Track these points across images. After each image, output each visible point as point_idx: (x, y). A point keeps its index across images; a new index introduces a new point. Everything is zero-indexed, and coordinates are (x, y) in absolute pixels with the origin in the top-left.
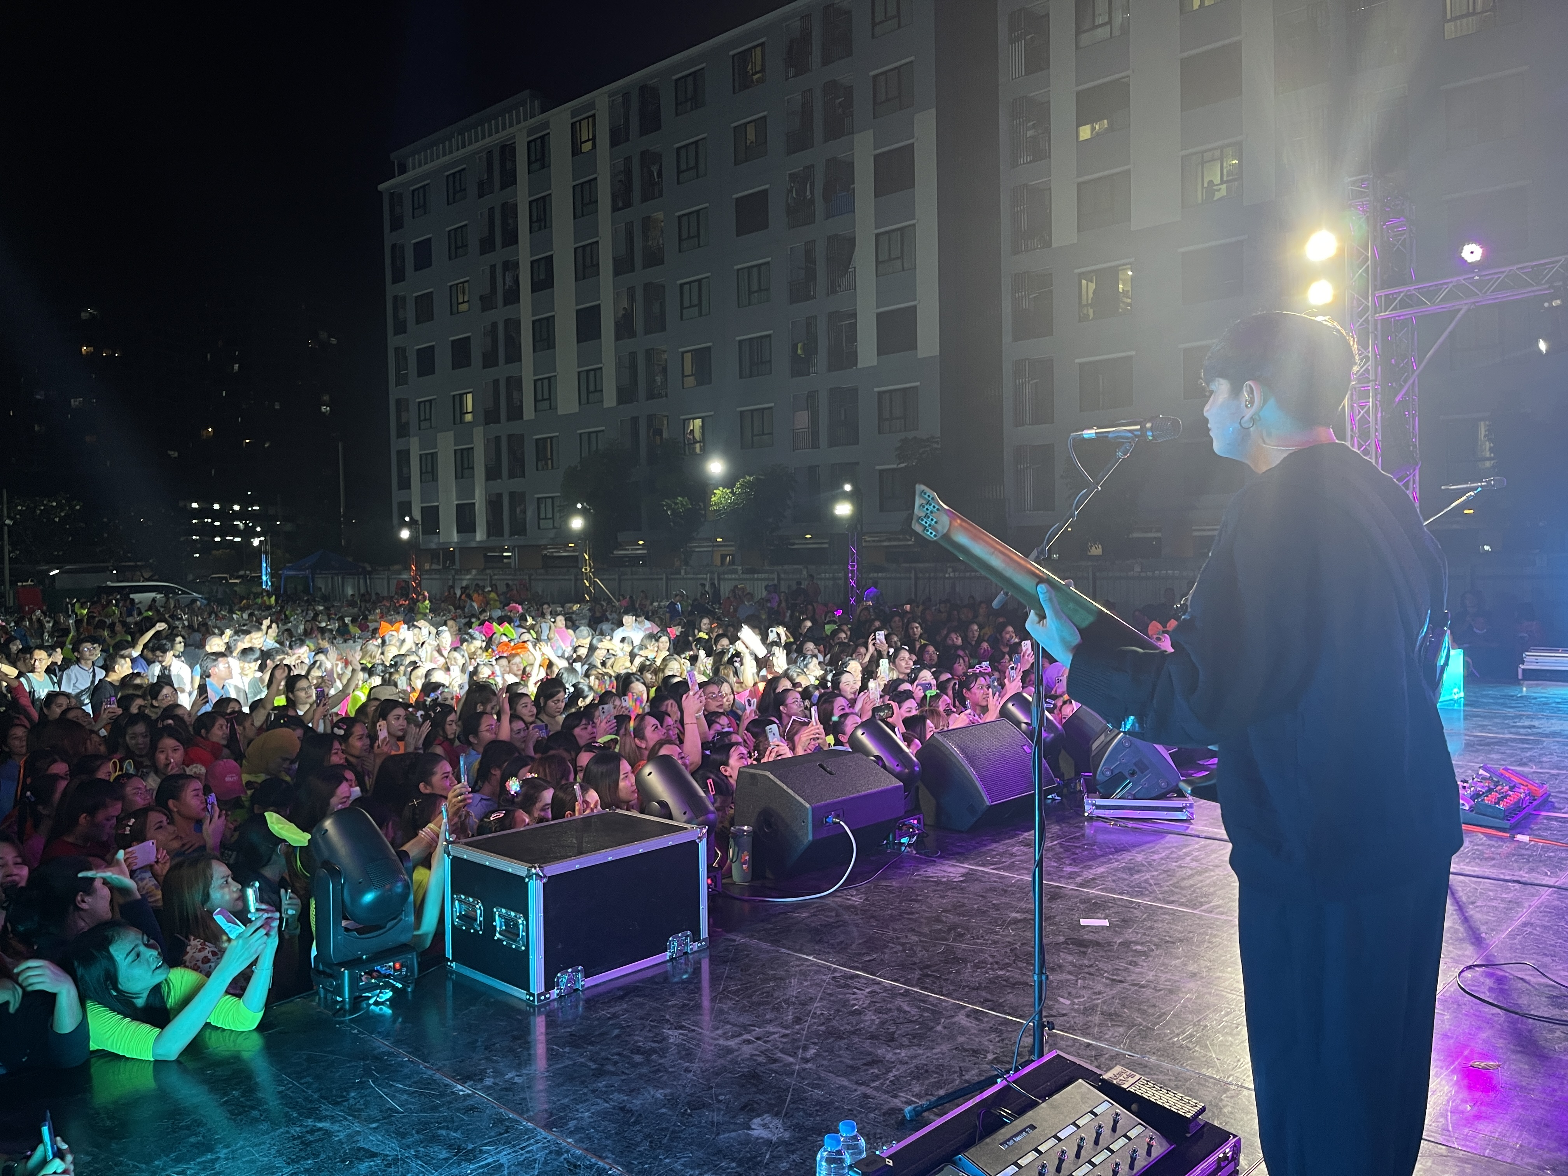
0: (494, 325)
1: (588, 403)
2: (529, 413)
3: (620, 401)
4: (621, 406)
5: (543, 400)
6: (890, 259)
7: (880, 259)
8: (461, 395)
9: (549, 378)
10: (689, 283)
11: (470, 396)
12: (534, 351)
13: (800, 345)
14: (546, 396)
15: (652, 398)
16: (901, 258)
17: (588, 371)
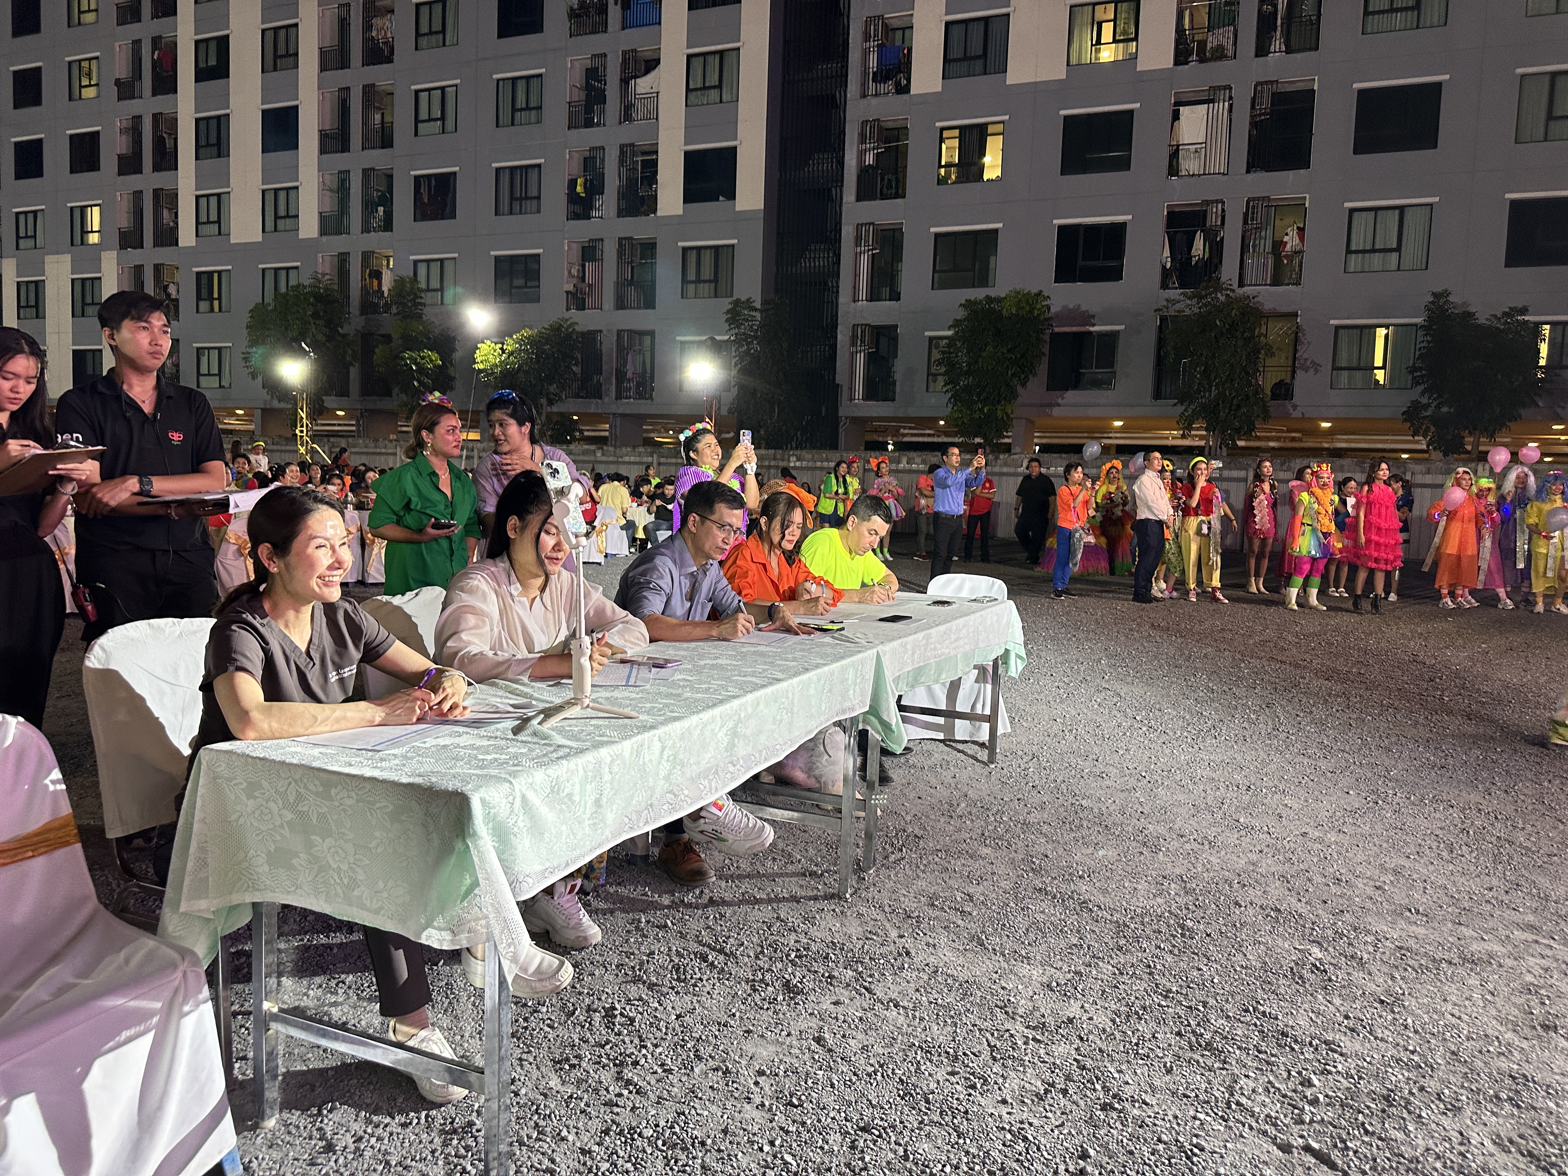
0: (137, 120)
1: (276, 230)
2: (187, 236)
3: (324, 231)
4: (324, 238)
5: (209, 222)
6: (705, 88)
7: (691, 86)
8: (83, 209)
9: (219, 195)
10: (429, 90)
11: (96, 210)
12: (197, 158)
13: (579, 181)
14: (213, 217)
15: (369, 232)
16: (720, 86)
17: (276, 191)
